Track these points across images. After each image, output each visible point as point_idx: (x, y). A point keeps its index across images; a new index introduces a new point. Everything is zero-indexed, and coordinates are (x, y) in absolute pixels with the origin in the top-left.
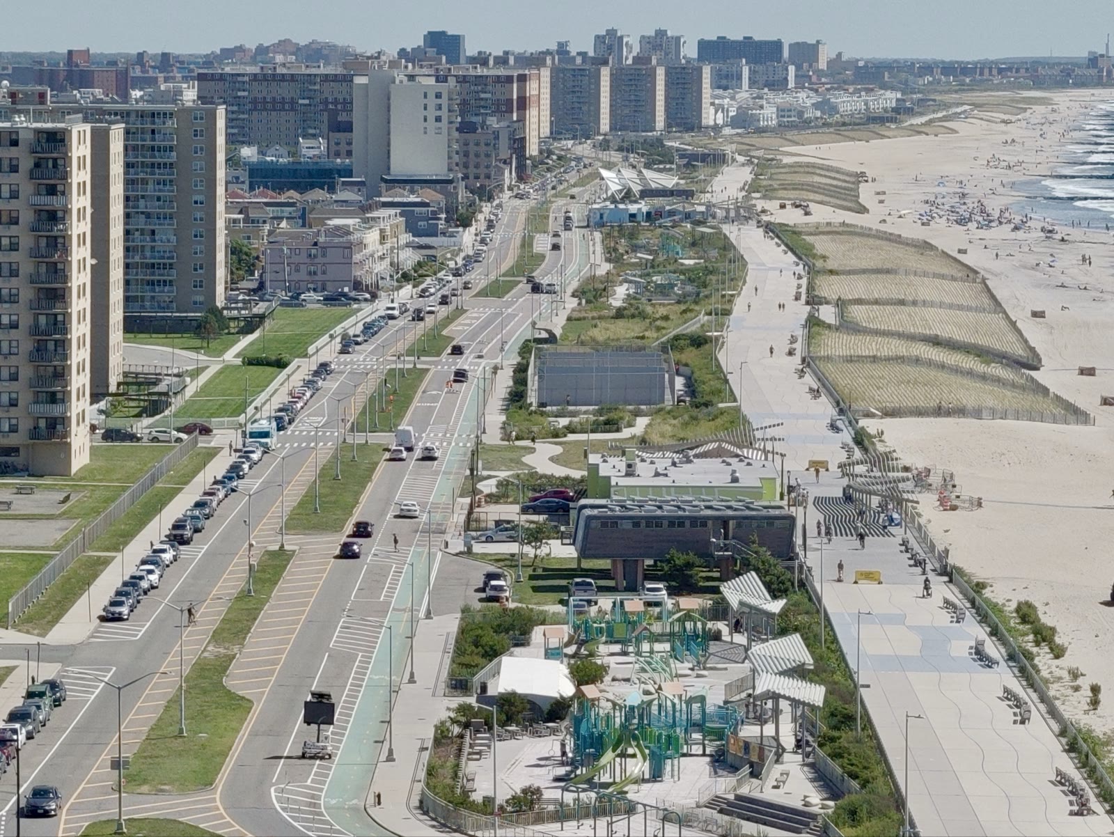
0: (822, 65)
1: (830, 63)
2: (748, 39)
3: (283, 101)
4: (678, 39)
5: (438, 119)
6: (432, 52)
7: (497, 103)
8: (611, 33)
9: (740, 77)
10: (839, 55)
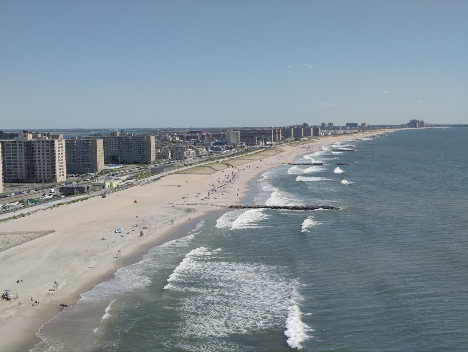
0: (366, 126)
1: (367, 126)
2: (353, 123)
3: (243, 134)
4: (333, 124)
5: (236, 136)
6: (304, 126)
7: (270, 133)
8: (324, 123)
9: (340, 128)
10: (368, 125)
